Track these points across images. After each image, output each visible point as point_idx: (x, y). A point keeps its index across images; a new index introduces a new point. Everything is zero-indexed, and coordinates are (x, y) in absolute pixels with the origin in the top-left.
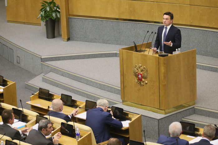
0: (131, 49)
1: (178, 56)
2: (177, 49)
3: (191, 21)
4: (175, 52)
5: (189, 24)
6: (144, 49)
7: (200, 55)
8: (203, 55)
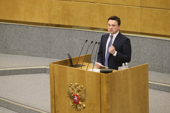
0: (64, 63)
1: (125, 72)
2: (123, 64)
3: (142, 28)
4: (122, 67)
5: (139, 31)
6: (81, 64)
7: (154, 71)
8: (157, 72)
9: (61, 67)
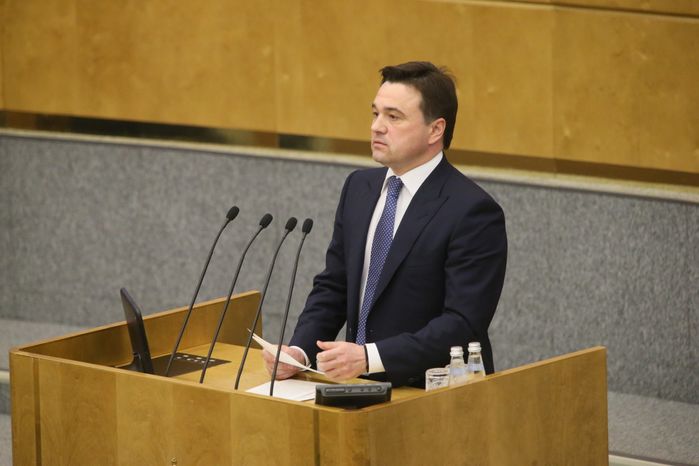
0: (99, 347)
1: (465, 397)
2: (456, 351)
3: (567, 132)
4: (447, 370)
5: (548, 152)
6: (201, 352)
7: (638, 392)
8: (659, 396)
9: (78, 374)
